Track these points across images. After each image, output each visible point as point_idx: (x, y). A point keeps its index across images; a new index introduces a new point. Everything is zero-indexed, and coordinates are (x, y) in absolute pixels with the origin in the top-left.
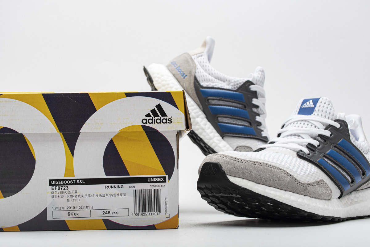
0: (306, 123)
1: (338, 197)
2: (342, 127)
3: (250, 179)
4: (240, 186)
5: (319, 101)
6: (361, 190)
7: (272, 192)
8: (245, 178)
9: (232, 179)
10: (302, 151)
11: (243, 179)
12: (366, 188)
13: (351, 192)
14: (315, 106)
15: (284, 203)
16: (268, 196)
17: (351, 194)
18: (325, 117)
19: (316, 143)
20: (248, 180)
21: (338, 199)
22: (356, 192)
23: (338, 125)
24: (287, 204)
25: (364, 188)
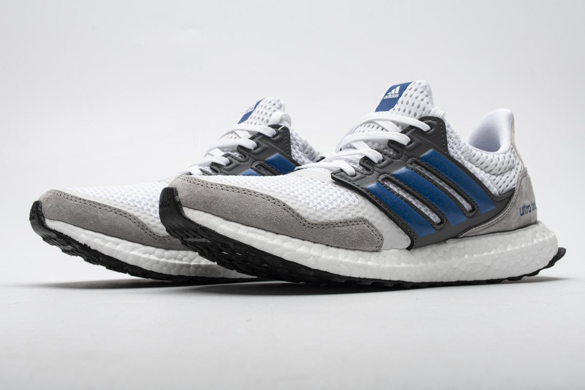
0: (372, 125)
1: (407, 247)
2: (433, 130)
3: (215, 214)
4: (198, 223)
5: (409, 87)
6: (472, 236)
7: (250, 235)
8: (207, 211)
9: (189, 213)
10: (342, 170)
11: (206, 212)
12: (482, 235)
13: (447, 240)
14: (400, 96)
15: (268, 253)
16: (240, 241)
17: (446, 243)
18: (410, 113)
19: (375, 156)
20: (213, 214)
21: (407, 252)
22: (459, 239)
23: (424, 127)
24: (274, 254)
25: (478, 234)
